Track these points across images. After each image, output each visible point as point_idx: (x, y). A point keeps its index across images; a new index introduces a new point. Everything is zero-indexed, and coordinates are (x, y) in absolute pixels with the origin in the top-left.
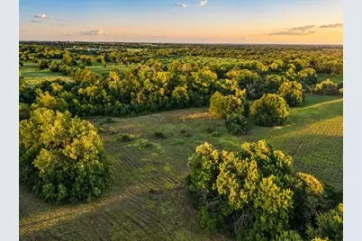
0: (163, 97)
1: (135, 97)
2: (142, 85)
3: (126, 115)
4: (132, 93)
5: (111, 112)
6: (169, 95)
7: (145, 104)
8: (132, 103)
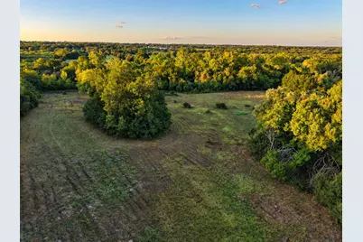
0: (227, 77)
1: (199, 76)
2: (207, 66)
3: (188, 91)
4: (197, 73)
5: (175, 87)
6: (235, 76)
7: (208, 82)
8: (196, 81)
